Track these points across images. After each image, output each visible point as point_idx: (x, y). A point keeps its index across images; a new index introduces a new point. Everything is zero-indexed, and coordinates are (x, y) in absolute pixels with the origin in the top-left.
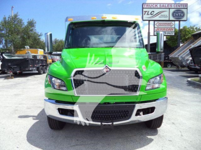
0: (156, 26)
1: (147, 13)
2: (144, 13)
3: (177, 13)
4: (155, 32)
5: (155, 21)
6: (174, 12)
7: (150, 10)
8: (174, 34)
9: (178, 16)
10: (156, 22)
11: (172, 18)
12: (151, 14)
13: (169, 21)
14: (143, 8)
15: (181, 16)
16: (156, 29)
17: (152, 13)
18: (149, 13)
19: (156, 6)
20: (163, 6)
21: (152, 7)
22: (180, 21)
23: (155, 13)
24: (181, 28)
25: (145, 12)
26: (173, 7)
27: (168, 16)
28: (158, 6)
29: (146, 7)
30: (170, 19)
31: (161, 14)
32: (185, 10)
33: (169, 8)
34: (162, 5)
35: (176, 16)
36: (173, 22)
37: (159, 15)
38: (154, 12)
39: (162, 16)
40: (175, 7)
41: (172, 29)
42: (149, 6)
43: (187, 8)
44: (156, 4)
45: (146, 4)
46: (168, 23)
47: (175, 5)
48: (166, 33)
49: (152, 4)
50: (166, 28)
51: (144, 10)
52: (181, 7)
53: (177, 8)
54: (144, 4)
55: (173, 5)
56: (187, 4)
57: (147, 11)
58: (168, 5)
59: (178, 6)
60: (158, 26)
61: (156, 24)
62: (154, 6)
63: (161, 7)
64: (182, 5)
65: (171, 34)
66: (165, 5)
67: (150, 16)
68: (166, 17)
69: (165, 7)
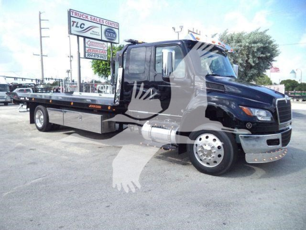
0: (87, 45)
1: (75, 24)
2: (72, 23)
3: (110, 32)
4: (87, 54)
5: (85, 37)
6: (106, 31)
7: (80, 22)
8: (106, 59)
9: (111, 36)
10: (87, 40)
11: (104, 38)
13: (101, 40)
14: (70, 16)
15: (113, 37)
16: (87, 49)
17: (82, 26)
18: (79, 25)
20: (94, 19)
21: (81, 18)
22: (112, 43)
23: (85, 27)
25: (74, 22)
26: (105, 24)
27: (100, 34)
29: (74, 16)
30: (103, 39)
31: (93, 30)
32: (116, 31)
33: (101, 25)
34: (93, 17)
35: (108, 36)
36: (106, 43)
37: (91, 31)
38: (84, 25)
39: (94, 33)
40: (107, 24)
41: (105, 52)
42: (78, 15)
43: (118, 29)
44: (87, 15)
45: (75, 11)
46: (100, 43)
47: (106, 21)
48: (98, 56)
49: (82, 14)
50: (98, 50)
51: (72, 19)
52: (112, 26)
53: (108, 25)
54: (71, 10)
55: (105, 21)
56: (118, 24)
57: (75, 22)
58: (99, 19)
59: (109, 24)
60: (89, 46)
61: (87, 43)
62: (84, 16)
63: (92, 21)
64: (113, 24)
65: (104, 58)
66: (97, 19)
67: (80, 29)
68: (98, 35)
69: (97, 21)
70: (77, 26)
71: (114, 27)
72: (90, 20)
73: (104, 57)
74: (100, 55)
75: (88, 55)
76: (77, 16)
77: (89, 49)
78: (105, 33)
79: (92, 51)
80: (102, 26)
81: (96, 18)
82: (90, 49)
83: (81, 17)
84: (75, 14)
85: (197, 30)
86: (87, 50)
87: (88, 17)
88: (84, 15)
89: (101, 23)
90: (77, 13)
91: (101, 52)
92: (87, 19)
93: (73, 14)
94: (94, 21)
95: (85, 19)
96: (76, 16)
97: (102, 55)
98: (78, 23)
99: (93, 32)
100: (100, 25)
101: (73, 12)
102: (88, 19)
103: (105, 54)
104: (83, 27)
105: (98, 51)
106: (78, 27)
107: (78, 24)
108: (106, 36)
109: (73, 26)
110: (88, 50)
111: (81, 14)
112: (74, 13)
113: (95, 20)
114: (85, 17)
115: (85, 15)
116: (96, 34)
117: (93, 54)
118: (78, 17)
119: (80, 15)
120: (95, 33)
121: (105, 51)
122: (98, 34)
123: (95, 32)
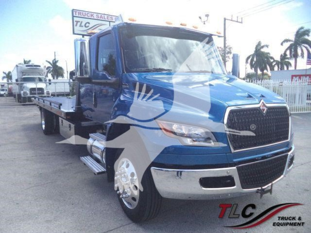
2: (75, 23)
7: (85, 21)
12: (86, 27)
14: (73, 17)
18: (83, 24)
19: (92, 15)
20: (101, 17)
21: (86, 17)
23: (91, 26)
25: (77, 22)
31: (98, 28)
33: (110, 22)
34: (100, 15)
42: (82, 14)
44: (92, 14)
45: (78, 11)
49: (87, 13)
51: (75, 19)
54: (74, 11)
55: (114, 18)
57: (79, 22)
58: (107, 17)
62: (88, 15)
63: (99, 19)
66: (104, 16)
67: (84, 28)
69: (104, 19)
70: (81, 26)
72: (96, 18)
83: (85, 15)
84: (79, 14)
87: (94, 15)
89: (110, 20)
90: (81, 13)
93: (76, 14)
94: (101, 19)
95: (90, 17)
96: (80, 16)
98: (82, 22)
100: (109, 22)
101: (76, 12)
102: (93, 17)
104: (88, 26)
109: (76, 25)
111: (85, 13)
114: (90, 15)
115: (90, 13)
118: (82, 16)
119: (84, 15)
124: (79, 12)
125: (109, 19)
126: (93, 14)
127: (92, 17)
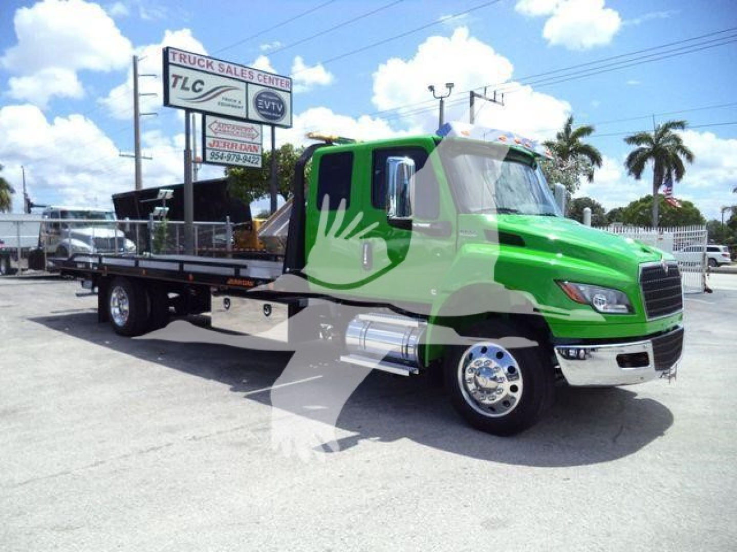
0: (209, 132)
1: (180, 82)
2: (172, 80)
3: (268, 100)
4: (208, 152)
5: (205, 114)
7: (193, 76)
8: (259, 165)
9: (270, 110)
10: (210, 119)
11: (254, 115)
12: (194, 90)
13: (247, 120)
14: (166, 63)
15: (276, 111)
16: (209, 141)
17: (198, 86)
18: (189, 85)
19: (209, 65)
20: (228, 71)
21: (196, 66)
22: (273, 126)
23: (206, 89)
24: (278, 146)
25: (177, 77)
26: (255, 80)
27: (244, 104)
28: (216, 68)
29: (177, 62)
30: (250, 117)
31: (223, 95)
32: (285, 97)
33: (247, 82)
34: (225, 66)
35: (265, 109)
36: (257, 127)
37: (219, 99)
38: (202, 83)
39: (227, 102)
40: (260, 81)
41: (254, 147)
42: (187, 60)
43: (290, 92)
44: (210, 60)
45: (179, 52)
46: (244, 127)
47: (259, 75)
48: (239, 159)
49: (198, 58)
50: (239, 144)
51: (173, 70)
52: (275, 86)
53: (264, 84)
54: (170, 50)
55: (255, 74)
56: (289, 80)
57: (181, 77)
58: (242, 70)
59: (267, 81)
60: (216, 133)
61: (209, 126)
62: (201, 63)
63: (224, 74)
64: (277, 80)
65: (252, 163)
66: (235, 69)
67: (191, 94)
68: (239, 107)
69: (235, 74)
70: (183, 87)
71: (279, 87)
72: (218, 72)
73: (252, 160)
74: (242, 156)
75: (212, 156)
76: (185, 62)
77: (214, 142)
78: (256, 103)
79: (221, 145)
80: (249, 85)
81: (232, 66)
82: (218, 142)
83: (194, 64)
84: (181, 58)
85: (495, 94)
86: (210, 144)
87: (213, 65)
88: (203, 60)
89: (247, 80)
90: (185, 56)
91: (246, 149)
92: (210, 70)
93: (174, 58)
94: (229, 75)
95: (205, 69)
96: (183, 63)
97: (248, 156)
98: (186, 79)
99: (224, 101)
100: (244, 84)
101: (174, 54)
102: (212, 68)
103: (255, 153)
104: (200, 90)
105: (237, 145)
106: (187, 89)
107: (189, 81)
108: (258, 109)
109: (174, 86)
110: (212, 142)
111: (195, 58)
112: (177, 57)
113: (231, 72)
114: (205, 64)
115: (205, 59)
116: (235, 104)
117: (226, 154)
118: (188, 65)
119: (192, 62)
120: (231, 103)
121: (256, 146)
122: (237, 104)
123: (230, 100)
124: (180, 55)
125: (245, 77)
126: (212, 62)
127: (210, 67)
